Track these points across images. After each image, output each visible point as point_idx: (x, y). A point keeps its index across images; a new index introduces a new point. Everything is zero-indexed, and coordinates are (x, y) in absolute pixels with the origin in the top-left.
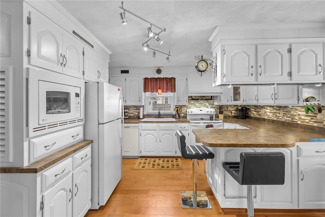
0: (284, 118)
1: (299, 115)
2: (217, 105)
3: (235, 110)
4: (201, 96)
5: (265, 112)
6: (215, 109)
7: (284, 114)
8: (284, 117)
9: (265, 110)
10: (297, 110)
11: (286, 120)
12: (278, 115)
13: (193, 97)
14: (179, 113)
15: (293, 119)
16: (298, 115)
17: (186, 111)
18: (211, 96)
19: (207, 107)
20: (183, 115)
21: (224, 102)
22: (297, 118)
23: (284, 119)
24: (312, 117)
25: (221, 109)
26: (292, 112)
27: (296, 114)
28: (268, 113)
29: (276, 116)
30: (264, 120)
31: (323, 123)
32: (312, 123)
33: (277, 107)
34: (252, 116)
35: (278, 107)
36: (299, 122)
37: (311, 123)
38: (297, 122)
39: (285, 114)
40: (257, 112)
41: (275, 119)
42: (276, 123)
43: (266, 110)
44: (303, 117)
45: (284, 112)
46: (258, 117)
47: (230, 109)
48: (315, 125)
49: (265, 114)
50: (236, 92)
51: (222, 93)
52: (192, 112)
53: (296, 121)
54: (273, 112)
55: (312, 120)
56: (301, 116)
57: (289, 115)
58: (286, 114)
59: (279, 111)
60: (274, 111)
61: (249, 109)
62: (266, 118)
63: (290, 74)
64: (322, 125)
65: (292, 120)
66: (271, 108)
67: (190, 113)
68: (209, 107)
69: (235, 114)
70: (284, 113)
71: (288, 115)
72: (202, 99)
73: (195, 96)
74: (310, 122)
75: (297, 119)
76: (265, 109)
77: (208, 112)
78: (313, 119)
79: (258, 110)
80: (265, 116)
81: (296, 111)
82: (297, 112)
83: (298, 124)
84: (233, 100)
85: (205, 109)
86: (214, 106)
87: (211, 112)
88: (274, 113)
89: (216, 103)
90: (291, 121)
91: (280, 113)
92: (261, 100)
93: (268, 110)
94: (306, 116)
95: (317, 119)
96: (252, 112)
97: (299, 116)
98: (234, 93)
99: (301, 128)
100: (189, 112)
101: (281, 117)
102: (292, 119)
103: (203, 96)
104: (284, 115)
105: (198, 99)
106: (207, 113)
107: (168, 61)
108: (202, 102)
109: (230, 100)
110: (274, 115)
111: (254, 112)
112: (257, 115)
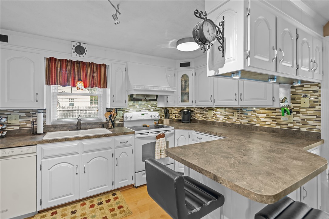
0: (239, 121)
1: (259, 117)
2: (160, 108)
3: (178, 113)
4: (144, 95)
5: (213, 114)
6: (159, 112)
7: (238, 116)
8: (238, 119)
9: (214, 112)
10: (255, 112)
11: (242, 123)
12: (231, 117)
13: (134, 97)
14: (113, 119)
15: (250, 122)
16: (257, 117)
17: (123, 117)
18: (157, 96)
19: (149, 110)
20: (117, 122)
21: (170, 104)
22: (255, 120)
23: (238, 122)
24: (274, 120)
25: (167, 112)
26: (249, 114)
27: (254, 116)
28: (217, 116)
29: (229, 118)
30: (214, 123)
31: (287, 125)
32: (274, 125)
33: (230, 108)
34: (196, 119)
35: (231, 109)
36: (258, 125)
37: (273, 126)
38: (255, 124)
39: (241, 116)
40: (204, 115)
41: (227, 122)
42: (229, 126)
43: (215, 113)
44: (263, 119)
45: (238, 114)
46: (205, 120)
47: (174, 111)
48: (279, 127)
49: (213, 117)
50: (184, 92)
51: (173, 92)
52: (131, 117)
53: (255, 123)
54: (225, 114)
55: (274, 122)
56: (261, 119)
57: (246, 118)
58: (242, 116)
59: (232, 113)
60: (225, 113)
61: (193, 111)
62: (215, 121)
63: (297, 67)
64: (286, 128)
65: (249, 123)
66: (222, 111)
67: (129, 119)
68: (152, 110)
69: (179, 117)
70: (238, 115)
71: (244, 117)
72: (146, 100)
73: (137, 95)
74: (271, 125)
75: (255, 122)
76: (213, 111)
77: (151, 116)
78: (275, 121)
79: (205, 112)
80: (214, 118)
81: (254, 113)
82: (255, 114)
83: (257, 127)
84: (180, 101)
85: (147, 112)
86: (157, 109)
87: (155, 116)
88: (225, 115)
89: (161, 104)
90: (248, 124)
91: (233, 116)
92: (218, 102)
93: (218, 112)
94: (266, 118)
95: (281, 121)
96: (196, 114)
97: (258, 119)
98: (182, 93)
99: (261, 130)
100: (127, 118)
101: (235, 119)
102: (249, 121)
103: (148, 96)
104: (239, 117)
105: (140, 100)
106: (150, 118)
107: (116, 22)
108: (143, 103)
109: (177, 102)
110: (225, 117)
111: (199, 115)
112: (203, 117)
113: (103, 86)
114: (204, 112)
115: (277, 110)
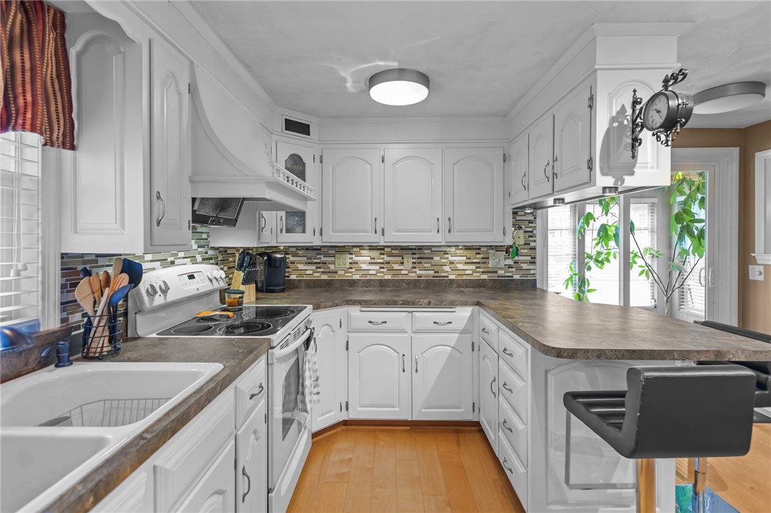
0: (415, 272)
1: (453, 263)
2: (215, 249)
5: (350, 263)
7: (413, 263)
8: (414, 270)
9: (350, 258)
10: (447, 254)
11: (421, 277)
13: (196, 206)
15: (438, 272)
16: (450, 263)
22: (447, 268)
23: (414, 274)
24: (478, 265)
26: (436, 258)
27: (446, 261)
28: (361, 265)
29: (391, 269)
30: (353, 283)
31: (497, 272)
32: (478, 274)
33: (394, 248)
35: (398, 249)
36: (452, 277)
37: (476, 276)
38: (448, 277)
39: (418, 263)
40: (319, 265)
42: (394, 286)
43: (356, 259)
44: (460, 266)
45: (413, 258)
46: (325, 277)
48: (485, 277)
49: (351, 268)
53: (446, 274)
54: (382, 261)
55: (478, 270)
56: (457, 265)
57: (429, 265)
58: (421, 263)
59: (400, 259)
60: (383, 258)
62: (357, 277)
64: (495, 277)
65: (436, 275)
66: (375, 254)
70: (414, 261)
71: (425, 265)
74: (474, 274)
75: (447, 272)
76: (351, 256)
78: (479, 268)
79: (324, 259)
80: (351, 272)
81: (446, 256)
82: (447, 258)
83: (452, 281)
84: (284, 230)
88: (383, 263)
90: (433, 277)
91: (402, 263)
93: (364, 258)
94: (466, 263)
95: (488, 267)
97: (452, 266)
99: (459, 286)
101: (407, 269)
102: (435, 272)
104: (415, 265)
106: (211, 287)
110: (383, 268)
111: (301, 267)
112: (319, 272)
114: (320, 259)
115: (482, 249)
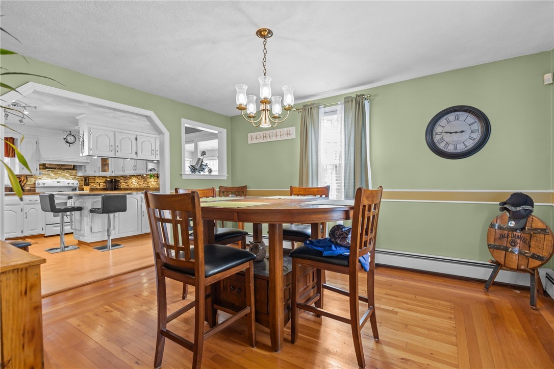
2: (80, 176)
3: (104, 182)
4: (58, 165)
5: (131, 182)
6: (79, 181)
12: (140, 183)
13: (47, 166)
14: (23, 184)
17: (35, 184)
18: (74, 166)
19: (67, 179)
20: (28, 188)
21: (90, 173)
25: (86, 180)
29: (139, 184)
35: (139, 176)
40: (126, 183)
41: (139, 187)
43: (132, 180)
45: (142, 180)
46: (127, 187)
47: (98, 180)
49: (132, 184)
50: (104, 163)
51: (88, 163)
52: (44, 184)
60: (137, 180)
61: (119, 181)
62: (133, 187)
63: (136, 153)
67: (41, 185)
68: (70, 178)
69: (104, 186)
72: (60, 169)
73: (50, 164)
77: (69, 184)
79: (127, 181)
85: (64, 180)
86: (77, 177)
87: (73, 184)
88: (137, 182)
89: (80, 174)
92: (127, 171)
98: (102, 164)
100: (39, 184)
103: (62, 165)
105: (55, 169)
106: (67, 185)
107: (22, 124)
108: (60, 172)
109: (97, 171)
111: (123, 183)
112: (126, 185)
113: (11, 155)
